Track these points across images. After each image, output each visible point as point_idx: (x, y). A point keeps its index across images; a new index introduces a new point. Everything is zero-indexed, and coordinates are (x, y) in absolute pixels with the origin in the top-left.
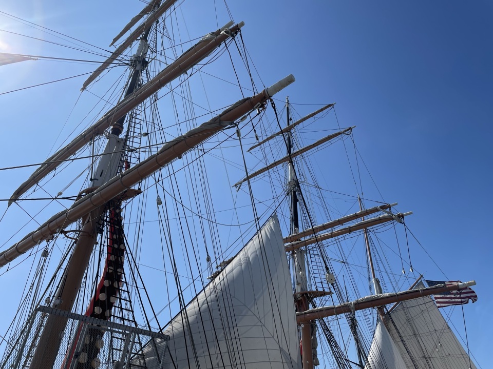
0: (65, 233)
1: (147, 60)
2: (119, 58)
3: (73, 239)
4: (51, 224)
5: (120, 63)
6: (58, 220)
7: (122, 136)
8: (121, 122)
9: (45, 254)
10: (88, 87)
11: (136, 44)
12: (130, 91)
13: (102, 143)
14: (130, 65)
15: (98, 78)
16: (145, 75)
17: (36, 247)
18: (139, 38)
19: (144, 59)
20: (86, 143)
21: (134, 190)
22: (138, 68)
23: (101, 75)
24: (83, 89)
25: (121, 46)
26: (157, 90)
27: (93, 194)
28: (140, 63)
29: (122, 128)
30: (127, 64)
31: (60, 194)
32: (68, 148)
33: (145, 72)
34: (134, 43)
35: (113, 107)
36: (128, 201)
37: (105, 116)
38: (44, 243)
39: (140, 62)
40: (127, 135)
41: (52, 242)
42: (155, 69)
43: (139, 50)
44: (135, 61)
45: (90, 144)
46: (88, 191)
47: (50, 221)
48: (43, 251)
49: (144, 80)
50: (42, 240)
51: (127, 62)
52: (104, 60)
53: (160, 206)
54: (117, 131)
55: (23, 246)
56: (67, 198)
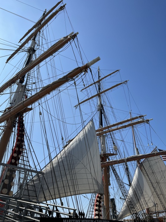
1: (35, 49)
2: (22, 48)
3: (2, 130)
5: (23, 50)
7: (24, 84)
8: (24, 77)
10: (9, 61)
12: (27, 63)
13: (15, 87)
15: (13, 57)
16: (34, 56)
18: (31, 39)
20: (8, 87)
21: (29, 108)
22: (31, 53)
23: (15, 56)
24: (7, 62)
25: (24, 43)
26: (39, 63)
27: (11, 110)
28: (32, 51)
29: (24, 80)
30: (26, 51)
32: (0, 89)
33: (34, 55)
34: (29, 41)
35: (20, 70)
36: (27, 113)
37: (16, 75)
40: (26, 83)
43: (32, 45)
44: (30, 50)
45: (10, 88)
46: (9, 108)
49: (34, 58)
51: (26, 50)
53: (41, 116)
54: (22, 81)
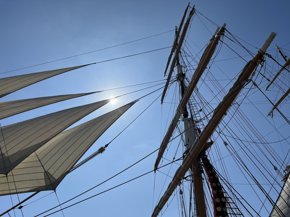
0: (185, 178)
3: (190, 180)
4: (177, 176)
6: (179, 172)
8: (186, 110)
9: (181, 193)
11: (176, 69)
12: (183, 93)
14: (177, 80)
17: (175, 190)
19: (182, 73)
20: (174, 128)
21: (209, 143)
22: (181, 80)
24: (162, 103)
25: (169, 74)
26: (196, 85)
27: (190, 153)
29: (188, 112)
31: (174, 158)
32: (168, 134)
37: (177, 111)
38: (178, 187)
39: (181, 76)
41: (181, 185)
42: (190, 75)
43: (178, 71)
47: (176, 175)
48: (179, 191)
50: (176, 186)
52: (165, 85)
53: (227, 146)
54: (186, 115)
55: (169, 191)
56: (178, 160)
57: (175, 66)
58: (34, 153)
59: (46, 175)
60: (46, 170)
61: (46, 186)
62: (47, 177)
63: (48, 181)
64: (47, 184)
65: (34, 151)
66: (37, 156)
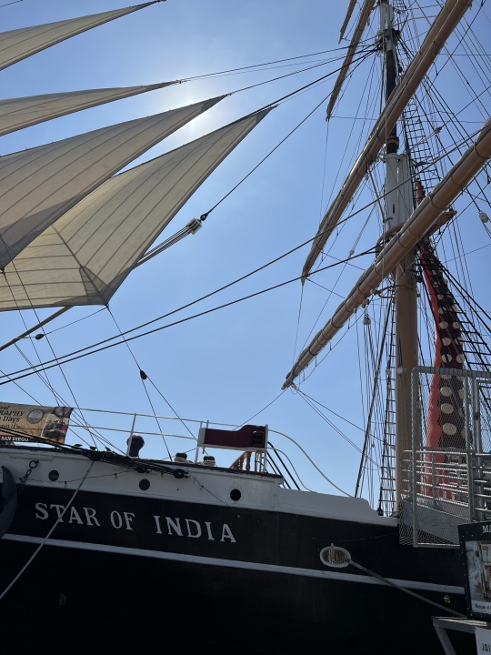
0: (379, 292)
1: (396, 29)
4: (361, 287)
6: (367, 279)
8: (394, 132)
9: (367, 321)
19: (393, 30)
21: (447, 214)
24: (328, 117)
27: (400, 235)
31: (352, 252)
39: (388, 37)
43: (383, 22)
47: (359, 284)
54: (393, 148)
55: (338, 320)
56: (366, 253)
57: (374, 9)
58: (50, 228)
59: (84, 275)
60: (83, 265)
61: (87, 295)
62: (86, 279)
63: (90, 286)
64: (89, 292)
65: (51, 223)
66: (58, 233)
